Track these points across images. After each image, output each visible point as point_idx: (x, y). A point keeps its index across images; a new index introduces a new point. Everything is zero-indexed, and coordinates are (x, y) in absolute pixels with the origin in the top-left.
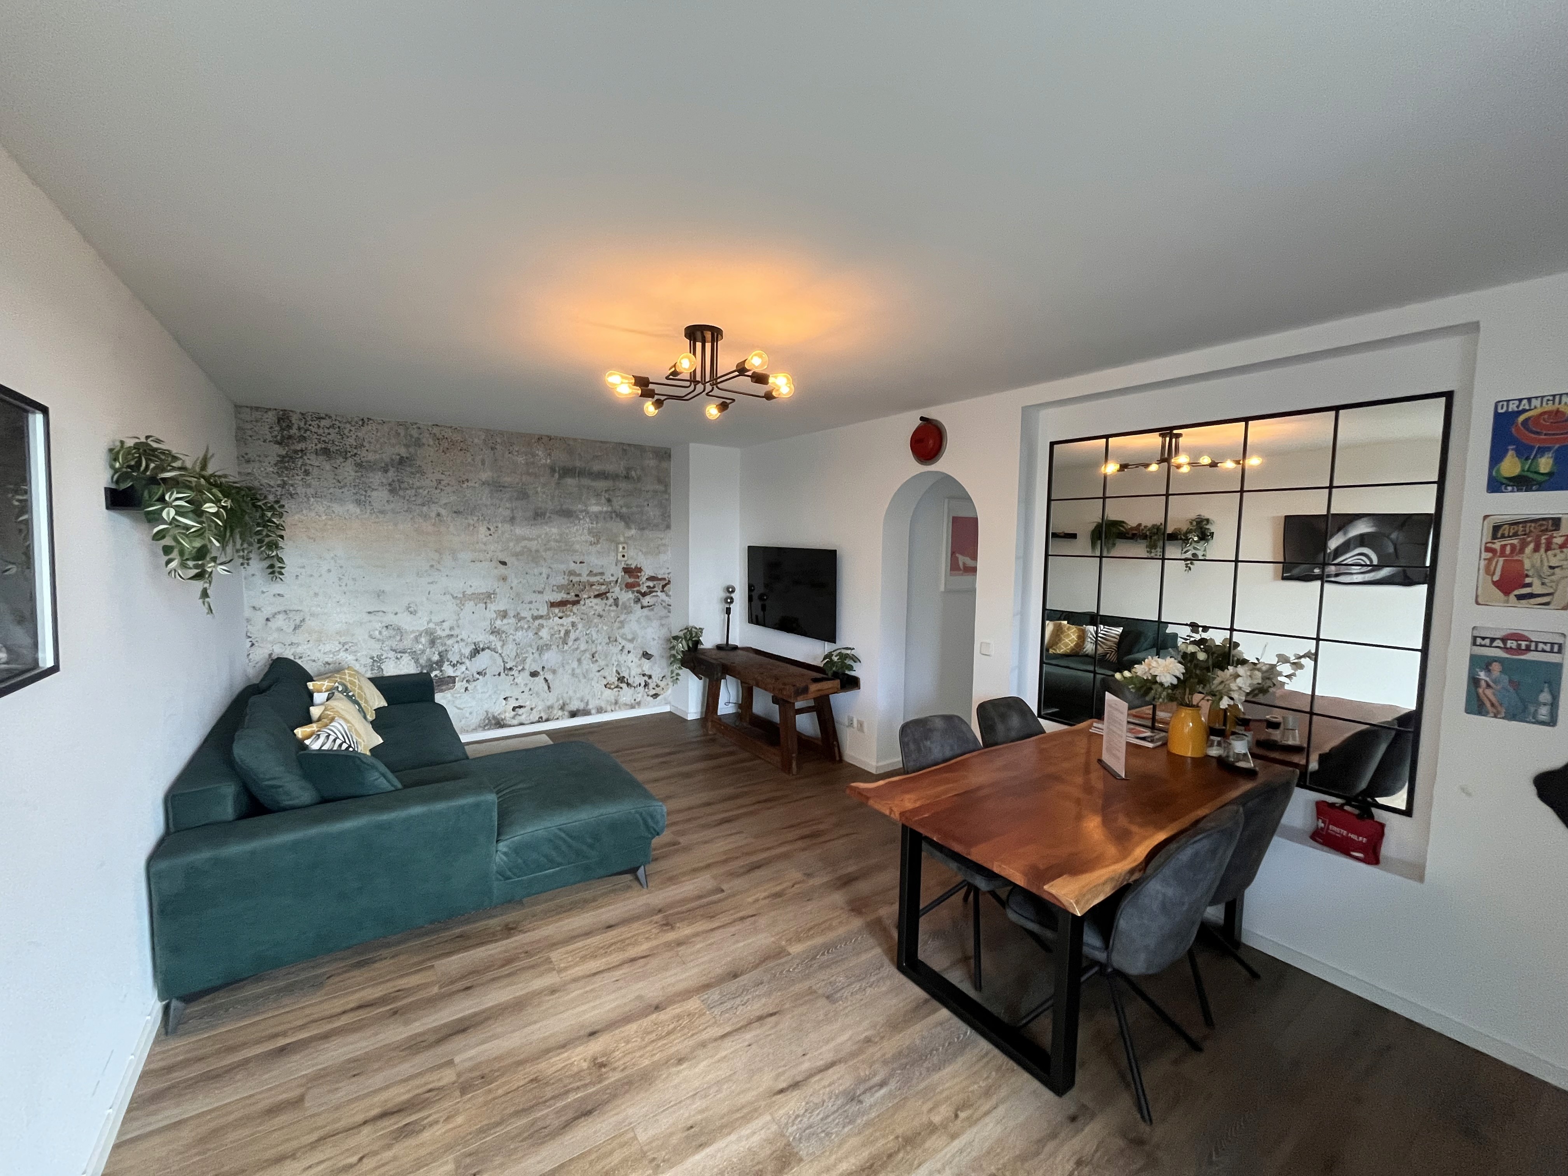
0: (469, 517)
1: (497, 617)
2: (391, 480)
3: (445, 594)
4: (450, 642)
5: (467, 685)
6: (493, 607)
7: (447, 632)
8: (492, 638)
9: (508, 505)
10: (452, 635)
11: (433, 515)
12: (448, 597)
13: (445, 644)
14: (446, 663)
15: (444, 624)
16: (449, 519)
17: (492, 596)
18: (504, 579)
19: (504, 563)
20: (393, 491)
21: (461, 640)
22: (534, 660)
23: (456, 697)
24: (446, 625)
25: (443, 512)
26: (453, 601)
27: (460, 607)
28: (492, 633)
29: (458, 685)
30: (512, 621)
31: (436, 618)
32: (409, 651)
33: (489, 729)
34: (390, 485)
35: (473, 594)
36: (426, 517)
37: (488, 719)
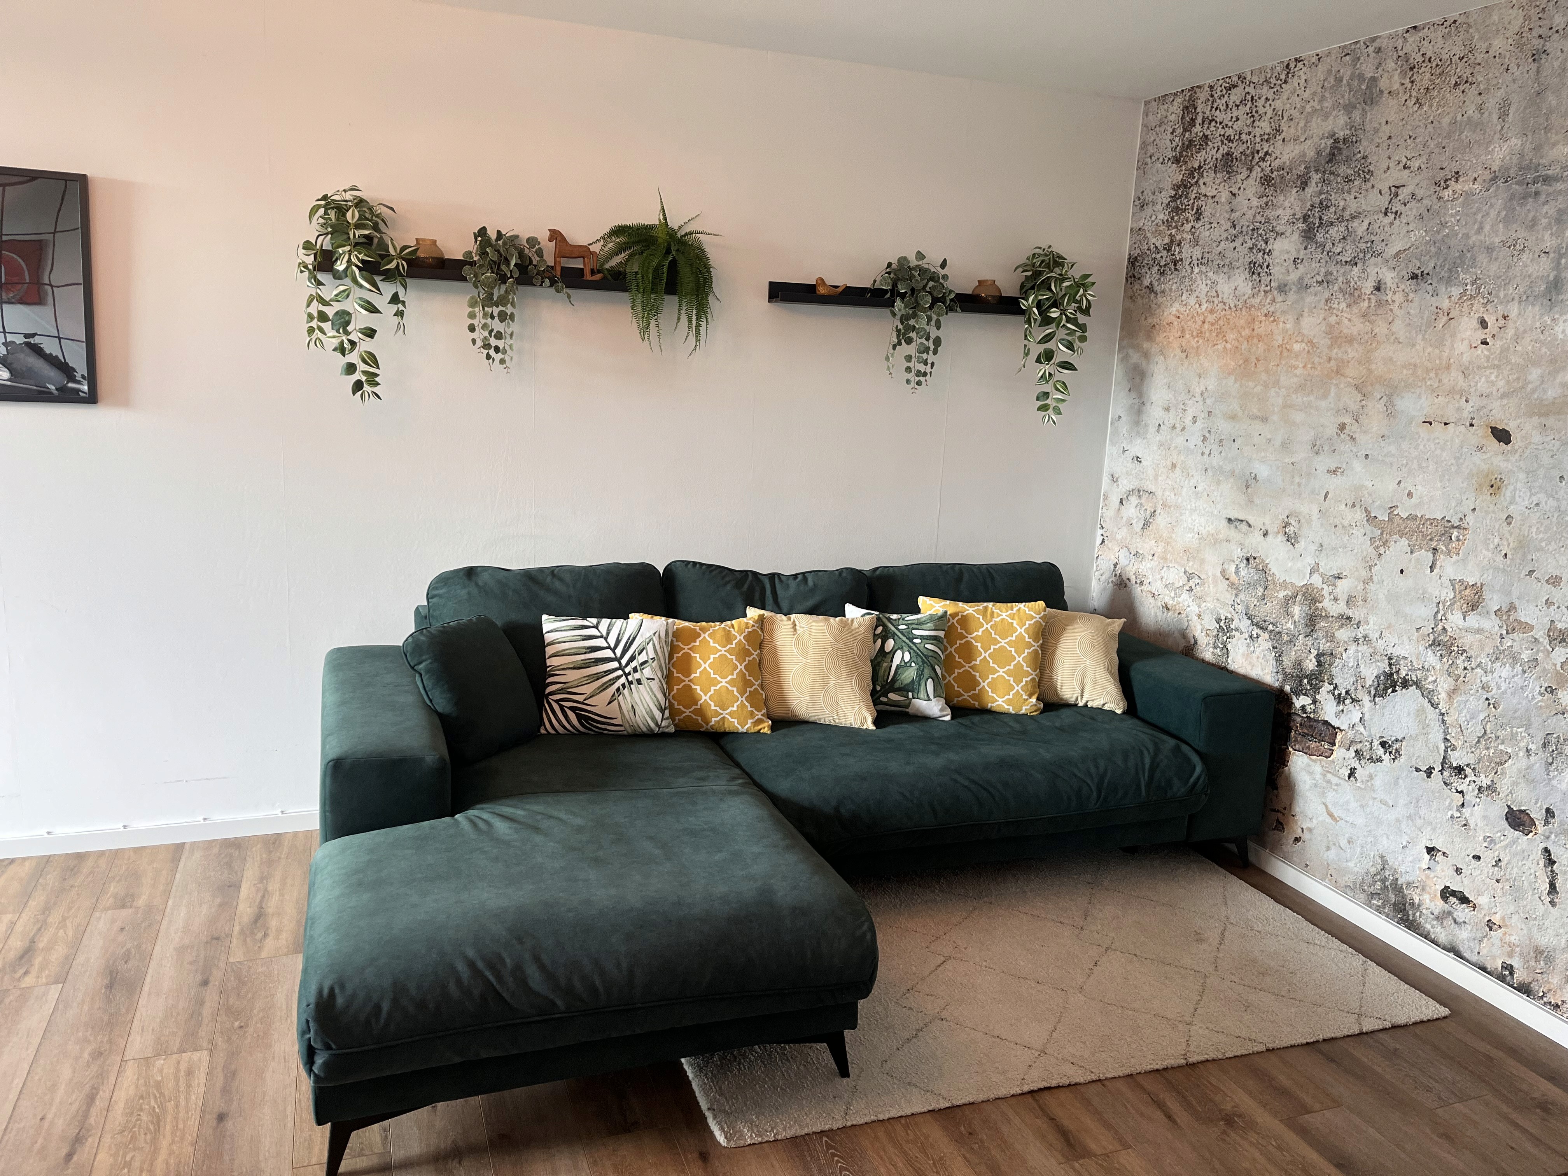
0: (1442, 289)
1: (1453, 601)
2: (1308, 206)
3: (1354, 505)
4: (1343, 634)
5: (1355, 763)
6: (1449, 567)
7: (1340, 608)
8: (1431, 658)
9: (1549, 241)
10: (1349, 618)
11: (1368, 286)
12: (1359, 515)
13: (1333, 636)
14: (1326, 687)
15: (1339, 583)
16: (1399, 298)
17: (1455, 533)
18: (1495, 487)
19: (1502, 436)
20: (1308, 235)
21: (1365, 637)
22: (1526, 776)
23: (1329, 782)
24: (1343, 587)
25: (1389, 277)
26: (1369, 528)
27: (1376, 548)
28: (1435, 643)
29: (1339, 753)
30: (1491, 624)
31: (1329, 566)
32: (1271, 627)
33: (1378, 909)
34: (1305, 218)
35: (1412, 518)
36: (1352, 294)
37: (1383, 881)
